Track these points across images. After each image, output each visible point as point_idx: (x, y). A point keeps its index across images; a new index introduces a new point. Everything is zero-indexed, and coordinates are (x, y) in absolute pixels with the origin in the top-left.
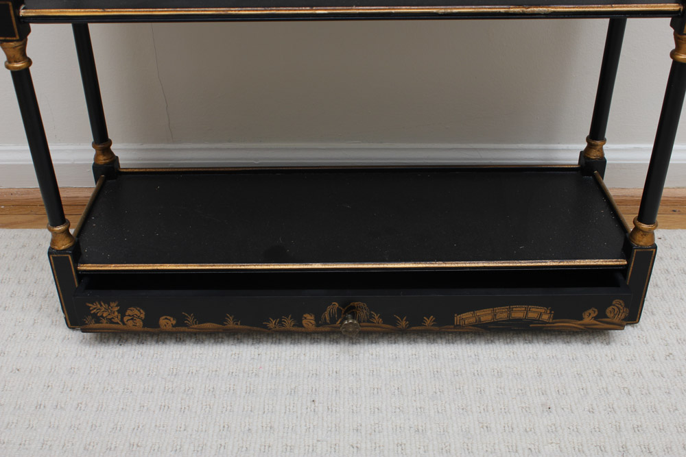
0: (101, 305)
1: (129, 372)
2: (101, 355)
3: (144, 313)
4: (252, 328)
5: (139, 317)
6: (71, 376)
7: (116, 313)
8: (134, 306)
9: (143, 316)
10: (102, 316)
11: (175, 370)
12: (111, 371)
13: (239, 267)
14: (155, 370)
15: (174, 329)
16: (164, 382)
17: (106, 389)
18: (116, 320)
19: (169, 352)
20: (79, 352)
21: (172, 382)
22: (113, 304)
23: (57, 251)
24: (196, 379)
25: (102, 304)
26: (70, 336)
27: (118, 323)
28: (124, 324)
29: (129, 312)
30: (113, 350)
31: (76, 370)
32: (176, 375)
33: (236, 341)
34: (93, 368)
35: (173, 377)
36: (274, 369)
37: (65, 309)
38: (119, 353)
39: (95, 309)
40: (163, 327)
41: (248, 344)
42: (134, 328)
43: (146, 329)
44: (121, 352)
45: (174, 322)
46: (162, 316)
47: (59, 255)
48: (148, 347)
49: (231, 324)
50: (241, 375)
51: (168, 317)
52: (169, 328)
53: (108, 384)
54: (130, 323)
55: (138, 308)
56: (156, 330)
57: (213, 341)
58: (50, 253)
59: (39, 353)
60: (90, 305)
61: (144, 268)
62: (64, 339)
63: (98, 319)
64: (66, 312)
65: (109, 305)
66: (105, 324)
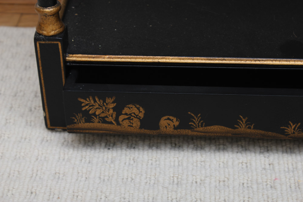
0: (95, 101)
1: (123, 179)
2: (88, 160)
3: (143, 112)
4: (266, 133)
5: (137, 117)
6: (57, 182)
7: (111, 111)
8: (134, 102)
9: (141, 115)
10: (94, 114)
11: (175, 179)
12: (102, 177)
13: (253, 62)
14: (153, 178)
15: (176, 132)
16: (166, 192)
17: (99, 198)
18: (110, 119)
19: (165, 159)
20: (62, 156)
21: (176, 192)
22: (108, 100)
23: (45, 36)
24: (203, 189)
25: (97, 99)
26: (49, 138)
27: (111, 123)
28: (118, 124)
29: (126, 110)
30: (101, 155)
31: (61, 176)
32: (177, 184)
33: (240, 149)
34: (80, 174)
35: (175, 186)
36: (292, 181)
37: (46, 107)
38: (108, 158)
39: (87, 105)
40: (163, 129)
41: (255, 153)
42: (130, 129)
43: (143, 131)
44: (110, 157)
45: (177, 123)
46: (165, 116)
47: (47, 42)
48: (141, 152)
49: (243, 128)
50: (255, 187)
51: (171, 118)
52: (170, 130)
53: (101, 192)
54: (126, 123)
55: (138, 106)
56: (154, 132)
57: (214, 148)
58: (36, 40)
59: (16, 156)
60: (82, 100)
61: (144, 60)
62: (42, 141)
63: (89, 118)
64: (47, 110)
65: (104, 101)
66: (96, 124)
